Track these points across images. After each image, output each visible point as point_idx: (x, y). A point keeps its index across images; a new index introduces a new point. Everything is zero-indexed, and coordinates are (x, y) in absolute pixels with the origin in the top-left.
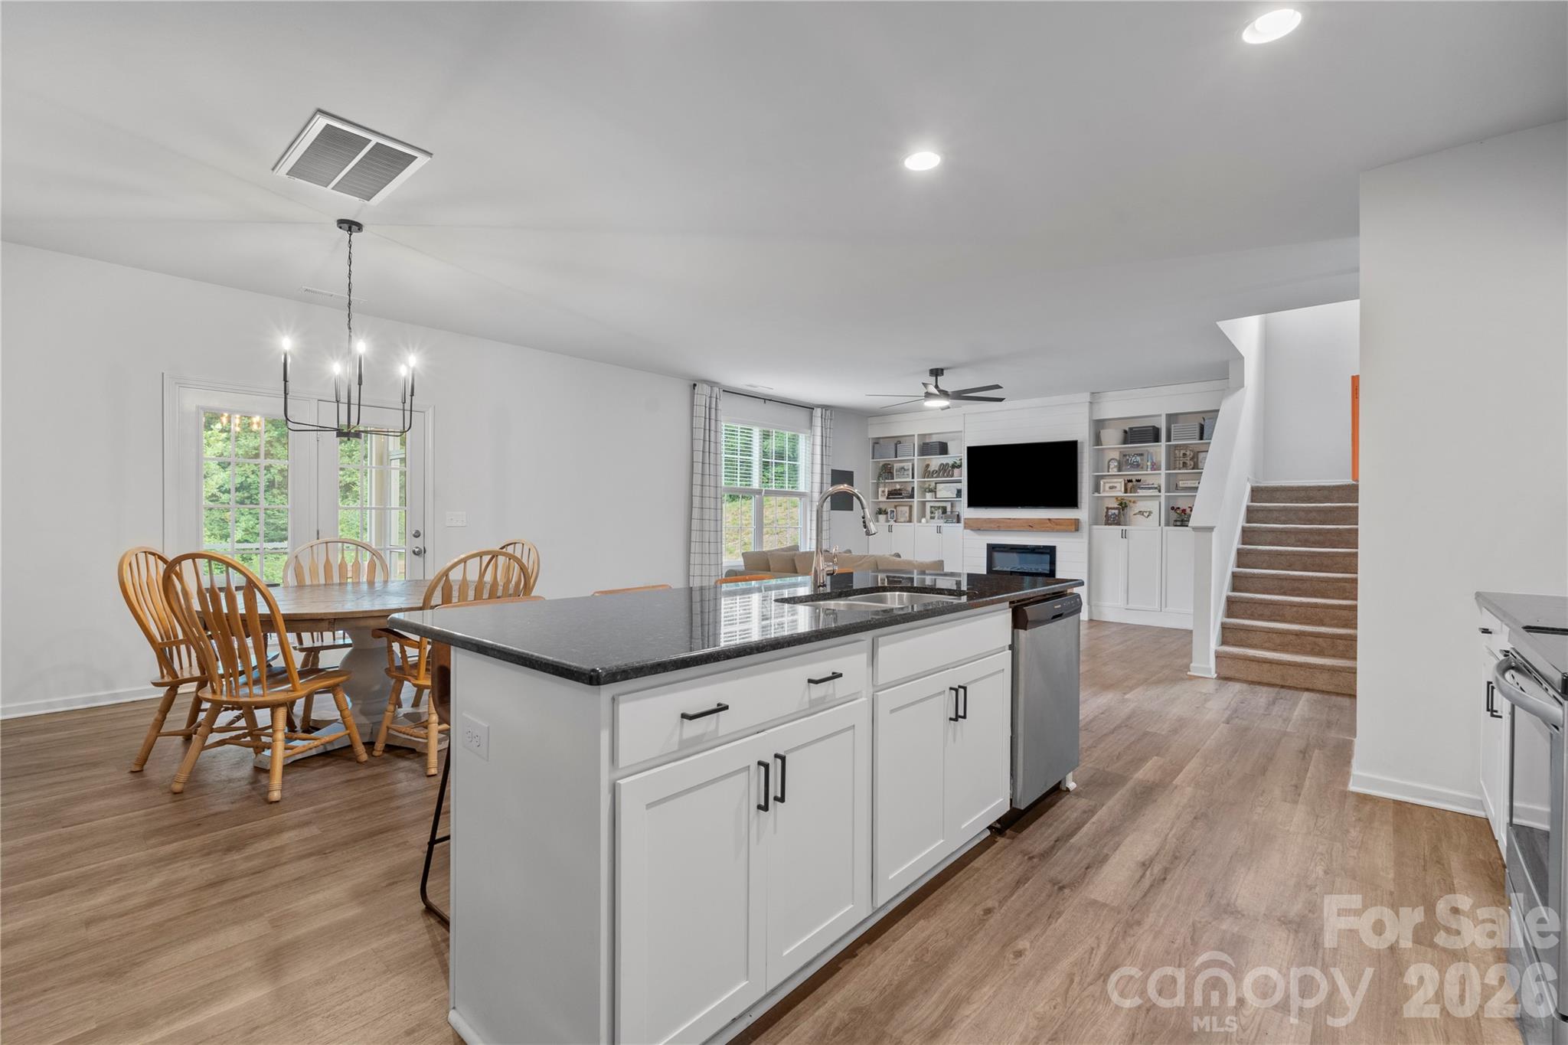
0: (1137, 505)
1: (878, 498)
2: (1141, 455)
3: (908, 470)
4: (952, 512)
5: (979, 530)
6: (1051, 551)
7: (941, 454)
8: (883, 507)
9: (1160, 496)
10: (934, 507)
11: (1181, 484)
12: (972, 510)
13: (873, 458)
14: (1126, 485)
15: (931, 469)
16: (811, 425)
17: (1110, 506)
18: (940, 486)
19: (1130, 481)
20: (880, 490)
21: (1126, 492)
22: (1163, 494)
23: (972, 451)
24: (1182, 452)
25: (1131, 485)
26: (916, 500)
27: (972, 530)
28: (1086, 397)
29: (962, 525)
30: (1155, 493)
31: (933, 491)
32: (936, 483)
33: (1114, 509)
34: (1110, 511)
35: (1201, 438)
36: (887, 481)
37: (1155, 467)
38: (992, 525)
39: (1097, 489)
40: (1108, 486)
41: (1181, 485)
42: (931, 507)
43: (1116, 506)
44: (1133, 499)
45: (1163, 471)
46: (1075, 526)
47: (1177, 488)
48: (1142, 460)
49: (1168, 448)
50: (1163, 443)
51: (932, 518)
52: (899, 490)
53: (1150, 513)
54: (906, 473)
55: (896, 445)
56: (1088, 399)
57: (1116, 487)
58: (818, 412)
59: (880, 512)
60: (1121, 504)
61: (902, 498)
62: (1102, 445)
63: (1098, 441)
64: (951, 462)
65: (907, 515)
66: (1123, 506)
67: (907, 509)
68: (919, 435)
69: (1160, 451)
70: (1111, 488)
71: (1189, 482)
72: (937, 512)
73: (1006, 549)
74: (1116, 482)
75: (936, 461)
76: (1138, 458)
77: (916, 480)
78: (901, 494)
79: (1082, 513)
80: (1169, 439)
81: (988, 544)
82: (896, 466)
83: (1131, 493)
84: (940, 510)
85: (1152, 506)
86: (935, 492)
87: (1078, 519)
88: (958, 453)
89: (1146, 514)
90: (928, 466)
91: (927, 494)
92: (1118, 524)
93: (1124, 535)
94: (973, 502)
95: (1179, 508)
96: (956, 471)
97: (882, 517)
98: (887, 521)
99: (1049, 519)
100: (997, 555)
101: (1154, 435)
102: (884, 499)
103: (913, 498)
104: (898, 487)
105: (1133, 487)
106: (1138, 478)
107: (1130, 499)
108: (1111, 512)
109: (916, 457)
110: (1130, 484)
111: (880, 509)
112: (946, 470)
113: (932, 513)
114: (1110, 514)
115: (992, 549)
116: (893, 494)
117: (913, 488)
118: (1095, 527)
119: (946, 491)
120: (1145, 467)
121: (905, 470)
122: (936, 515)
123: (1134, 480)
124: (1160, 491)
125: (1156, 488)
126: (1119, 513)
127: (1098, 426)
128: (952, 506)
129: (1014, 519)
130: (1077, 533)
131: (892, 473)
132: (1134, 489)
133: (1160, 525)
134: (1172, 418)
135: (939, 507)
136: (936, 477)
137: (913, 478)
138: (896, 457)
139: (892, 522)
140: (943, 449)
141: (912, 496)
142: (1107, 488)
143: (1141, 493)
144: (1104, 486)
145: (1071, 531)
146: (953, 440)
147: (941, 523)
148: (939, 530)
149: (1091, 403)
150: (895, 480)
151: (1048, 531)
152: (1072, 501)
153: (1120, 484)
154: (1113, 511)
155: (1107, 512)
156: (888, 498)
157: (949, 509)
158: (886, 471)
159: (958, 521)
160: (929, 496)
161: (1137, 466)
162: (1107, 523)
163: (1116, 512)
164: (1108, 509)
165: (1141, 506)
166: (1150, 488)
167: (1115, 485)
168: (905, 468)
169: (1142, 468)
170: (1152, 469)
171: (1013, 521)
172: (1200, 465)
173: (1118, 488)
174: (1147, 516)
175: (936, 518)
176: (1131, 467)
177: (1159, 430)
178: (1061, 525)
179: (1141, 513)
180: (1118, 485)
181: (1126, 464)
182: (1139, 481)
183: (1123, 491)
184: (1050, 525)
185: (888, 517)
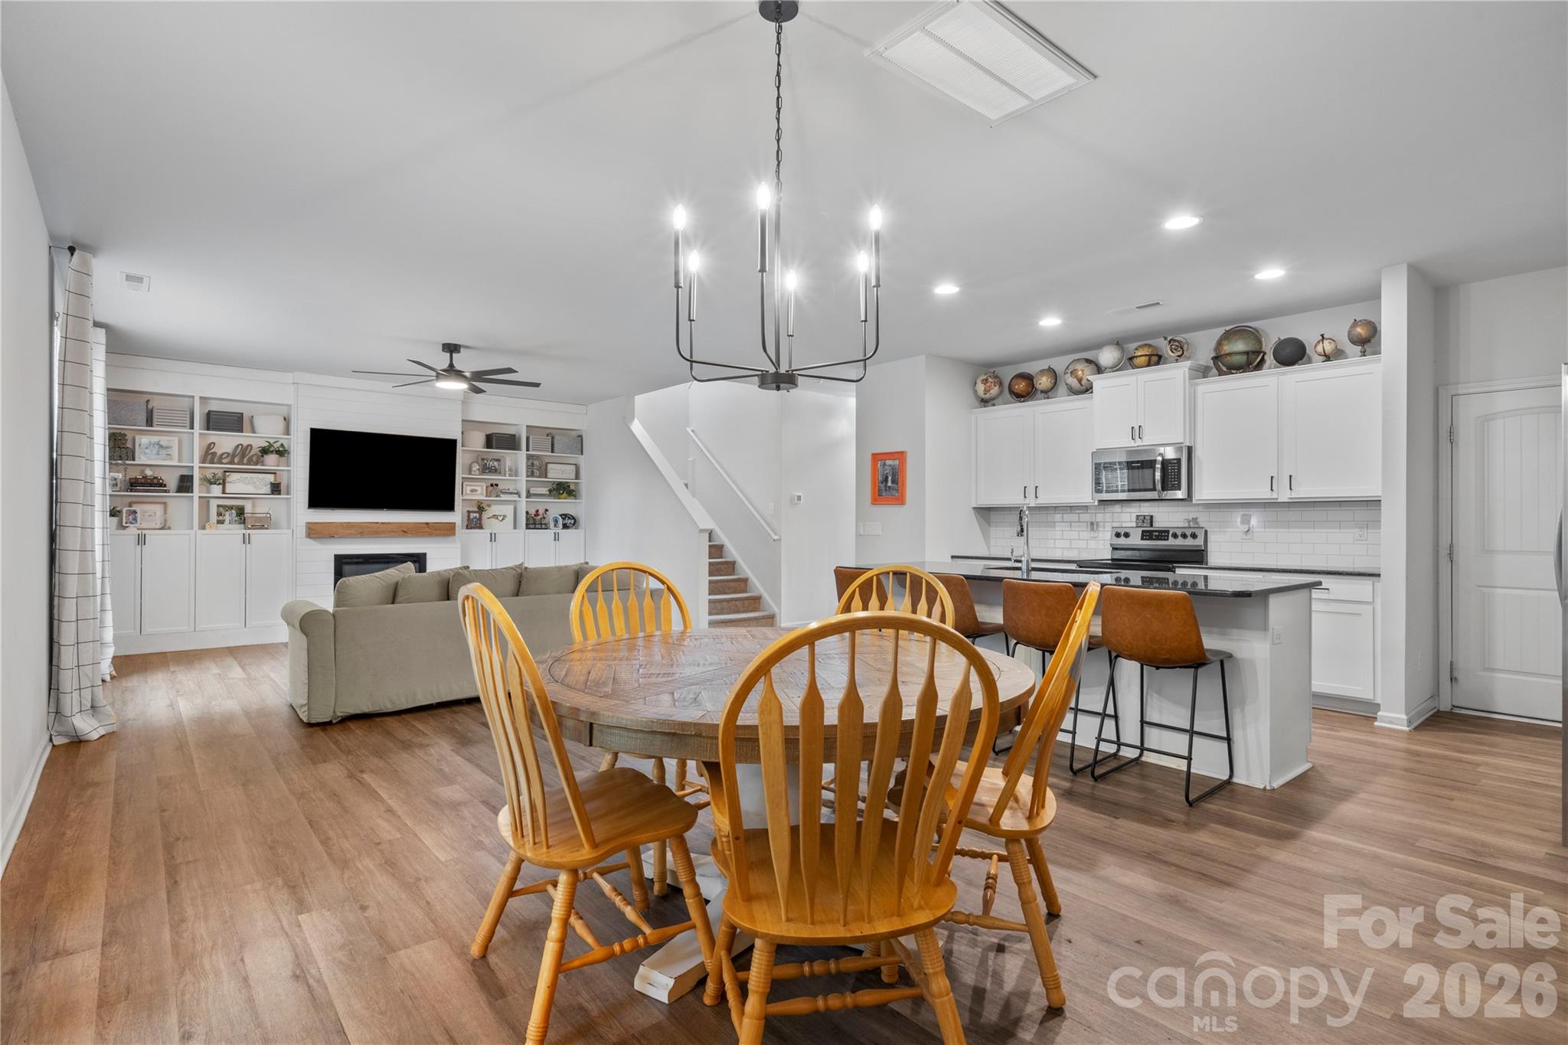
0: (493, 509)
2: (498, 460)
5: (325, 537)
6: (421, 559)
9: (518, 501)
10: (223, 506)
12: (312, 511)
14: (487, 487)
15: (218, 450)
17: (471, 509)
18: (232, 477)
19: (491, 485)
22: (522, 499)
23: (320, 436)
24: (536, 462)
25: (492, 488)
26: (193, 494)
27: (310, 537)
29: (294, 531)
30: (515, 498)
31: (221, 483)
32: (225, 472)
33: (475, 512)
35: (552, 450)
36: (128, 462)
37: (514, 473)
40: (469, 488)
41: (533, 492)
42: (218, 506)
44: (489, 503)
45: (523, 478)
46: (449, 530)
47: (530, 495)
48: (499, 465)
49: (529, 457)
50: (523, 452)
51: (221, 522)
53: (505, 516)
55: (153, 406)
57: (476, 490)
61: (159, 491)
67: (157, 508)
69: (517, 459)
70: (472, 491)
71: (538, 489)
72: (228, 513)
73: (362, 560)
74: (477, 486)
76: (496, 463)
77: (195, 465)
79: (455, 517)
80: (528, 450)
81: (335, 555)
82: (144, 439)
83: (487, 497)
84: (234, 512)
85: (508, 510)
86: (224, 484)
87: (453, 523)
88: (281, 436)
89: (500, 518)
90: (213, 445)
91: (211, 485)
92: (481, 527)
94: (324, 502)
96: (277, 458)
99: (427, 523)
100: (348, 569)
101: (510, 442)
103: (189, 492)
104: (150, 473)
105: (493, 491)
106: (496, 482)
107: (487, 503)
108: (472, 515)
109: (198, 431)
110: (490, 489)
112: (249, 455)
113: (219, 514)
114: (471, 517)
115: (341, 561)
116: (133, 484)
117: (188, 477)
119: (243, 485)
120: (502, 472)
121: (163, 447)
122: (227, 518)
123: (494, 484)
124: (519, 497)
125: (517, 493)
126: (480, 516)
127: (468, 425)
129: (383, 523)
130: (450, 537)
131: (133, 451)
132: (491, 494)
133: (516, 527)
134: (528, 429)
135: (231, 508)
136: (227, 463)
138: (149, 426)
142: (468, 492)
143: (500, 497)
144: (466, 489)
145: (444, 537)
147: (242, 529)
148: (246, 540)
150: (142, 462)
151: (421, 537)
152: (448, 505)
153: (481, 487)
154: (474, 515)
155: (469, 516)
156: (127, 490)
157: (248, 510)
158: (115, 445)
159: (275, 526)
160: (216, 490)
161: (495, 471)
163: (477, 515)
164: (469, 512)
165: (495, 510)
166: (511, 493)
167: (476, 488)
168: (161, 443)
169: (500, 473)
170: (510, 475)
171: (382, 526)
172: (549, 475)
173: (479, 492)
174: (502, 519)
175: (227, 521)
176: (490, 472)
177: (520, 439)
178: (440, 530)
179: (495, 516)
180: (479, 489)
181: (486, 469)
182: (497, 485)
183: (485, 494)
184: (427, 529)
185: (121, 522)
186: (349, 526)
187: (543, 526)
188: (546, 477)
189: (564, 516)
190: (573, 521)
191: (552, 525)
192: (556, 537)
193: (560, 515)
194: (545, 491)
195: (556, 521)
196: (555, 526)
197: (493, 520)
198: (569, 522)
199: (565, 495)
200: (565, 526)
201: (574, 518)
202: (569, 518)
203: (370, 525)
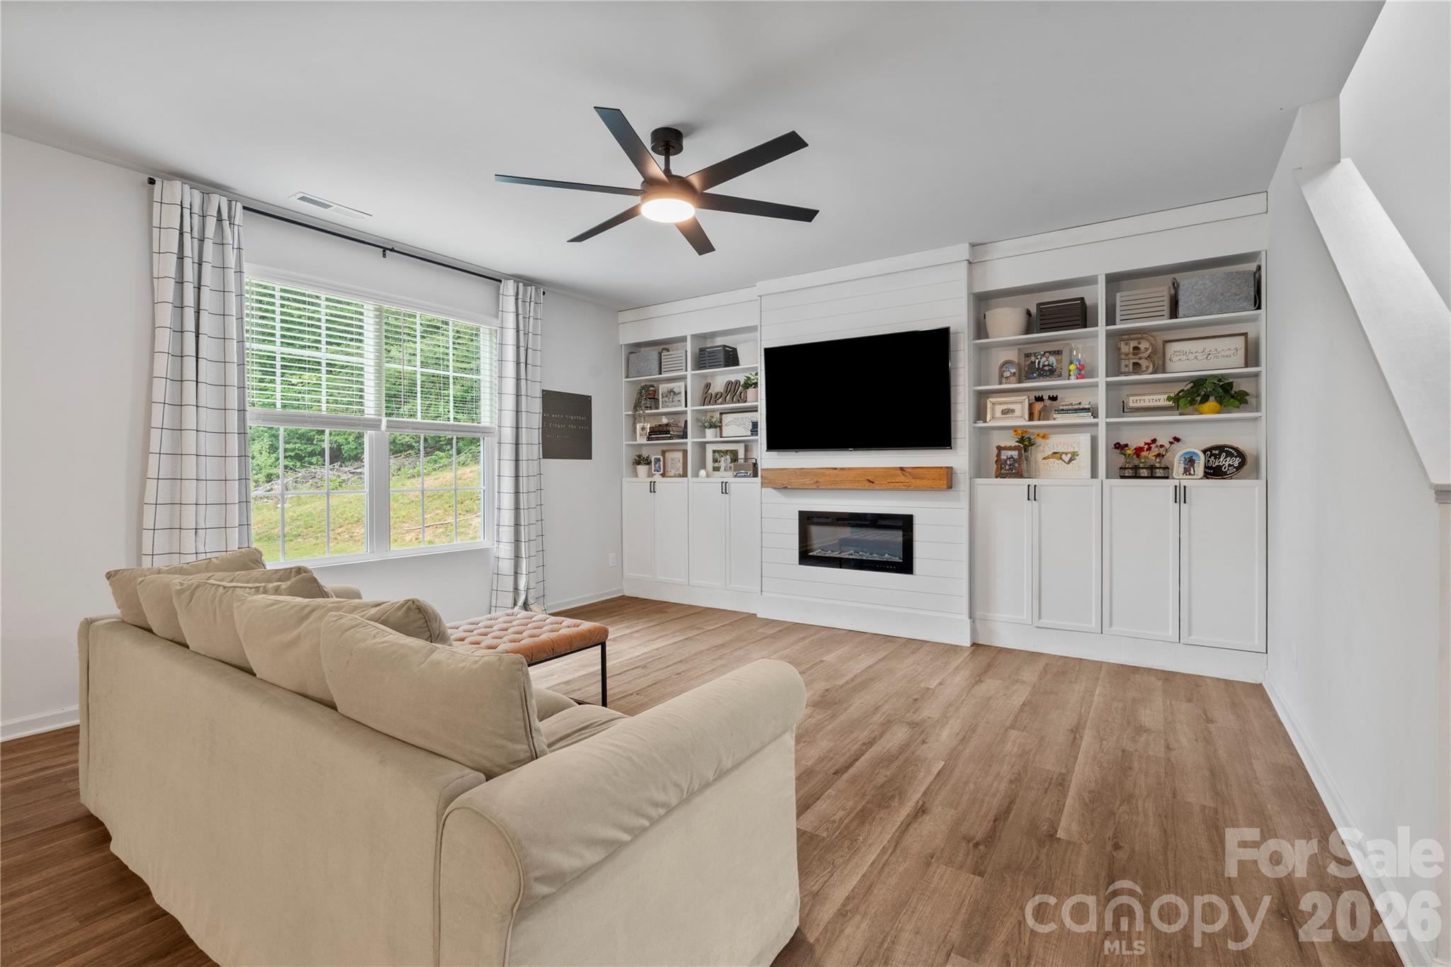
0: (1047, 441)
1: (636, 440)
2: (1057, 353)
3: (680, 393)
4: (746, 459)
5: (786, 488)
6: (904, 524)
7: (726, 366)
8: (645, 453)
9: (1096, 425)
10: (719, 452)
11: (1133, 402)
12: (774, 454)
13: (627, 377)
14: (1031, 406)
15: (713, 390)
16: (497, 311)
17: (1003, 444)
18: (727, 418)
19: (1039, 399)
20: (639, 426)
21: (1031, 418)
22: (1102, 420)
23: (772, 355)
24: (1133, 344)
25: (1042, 405)
26: (690, 440)
27: (774, 488)
28: (963, 251)
29: (758, 480)
30: (1086, 418)
31: (717, 426)
32: (721, 414)
33: (1010, 448)
34: (1003, 452)
35: (1174, 313)
36: (648, 412)
37: (1083, 371)
38: (807, 481)
39: (980, 414)
40: (999, 409)
41: (1131, 405)
42: (714, 452)
43: (1014, 444)
44: (1042, 432)
45: (1102, 379)
46: (947, 479)
47: (1125, 409)
48: (1059, 362)
49: (1109, 335)
50: (1101, 329)
51: (716, 469)
52: (667, 425)
53: (1074, 456)
54: (676, 398)
55: (660, 354)
56: (967, 256)
57: (1013, 411)
58: (509, 287)
59: (640, 460)
60: (1021, 440)
61: (670, 438)
62: (988, 338)
63: (980, 329)
64: (742, 379)
65: (680, 465)
66: (1026, 443)
67: (679, 455)
68: (692, 335)
69: (1093, 343)
70: (1005, 412)
71: (1147, 398)
72: (723, 459)
73: (829, 521)
74: (1012, 403)
75: (721, 377)
76: (1052, 359)
77: (689, 409)
78: (667, 432)
79: (957, 458)
80: (1111, 320)
81: (801, 513)
82: (663, 388)
83: (1039, 420)
84: (728, 457)
85: (1082, 442)
86: (721, 427)
87: (952, 468)
88: (753, 363)
89: (1066, 458)
90: (708, 386)
91: (707, 430)
92: (1019, 475)
93: (1032, 494)
94: (775, 443)
95: (1127, 445)
96: (751, 391)
97: (642, 469)
98: (650, 475)
99: (902, 469)
100: (815, 530)
101: (1077, 314)
102: (644, 441)
103: (687, 438)
104: (665, 420)
105: (1045, 409)
106: (1053, 393)
107: (1036, 431)
108: (1005, 455)
109: (689, 373)
110: (1039, 406)
111: (639, 456)
112: (735, 391)
113: (715, 461)
114: (1003, 457)
115: (808, 520)
116: (658, 432)
117: (686, 421)
118: (979, 481)
119: (736, 427)
120: (1065, 373)
121: (675, 393)
122: (722, 465)
123: (1046, 397)
124: (1095, 415)
125: (1087, 410)
126: (1020, 455)
127: (982, 302)
128: (746, 450)
129: (842, 469)
130: (950, 493)
131: (656, 400)
132: (1044, 415)
133: (1094, 474)
134: (1115, 281)
135: (726, 452)
136: (721, 404)
137: (686, 406)
138: (661, 374)
139: (657, 477)
140: (731, 358)
141: (685, 436)
142: (998, 414)
143: (1061, 419)
144: (993, 410)
145: (939, 489)
146: (745, 342)
147: (728, 476)
148: (725, 489)
149: (970, 263)
150: (661, 410)
151: (899, 489)
152: (941, 437)
153: (1020, 406)
154: (1010, 453)
155: (998, 455)
156: (649, 439)
157: (741, 455)
158: (647, 396)
159: (755, 475)
160: (710, 434)
161: (1051, 372)
162: (999, 475)
163: (1015, 454)
164: (1000, 449)
165: (1058, 442)
166: (1076, 411)
167: (1011, 407)
168: (675, 390)
169: (1060, 375)
170: (1080, 376)
171: (842, 472)
172: (1170, 366)
173: (1018, 413)
174: (1070, 460)
175: (722, 468)
176: (1040, 375)
177: (1096, 307)
178: (922, 479)
179: (1057, 455)
180: (1017, 407)
181: (1031, 370)
182: (1054, 399)
183: (1027, 416)
184: (902, 478)
185: (650, 469)
186: (803, 472)
187: (1159, 473)
188: (1164, 372)
189: (1214, 451)
190: (1237, 462)
191: (1178, 468)
192: (1181, 496)
193: (1204, 452)
194: (1161, 400)
195: (1190, 461)
196: (1187, 471)
197: (1054, 462)
198: (1224, 462)
199: (1212, 404)
200: (1213, 472)
201: (1240, 454)
202: (1229, 454)
203: (828, 472)
